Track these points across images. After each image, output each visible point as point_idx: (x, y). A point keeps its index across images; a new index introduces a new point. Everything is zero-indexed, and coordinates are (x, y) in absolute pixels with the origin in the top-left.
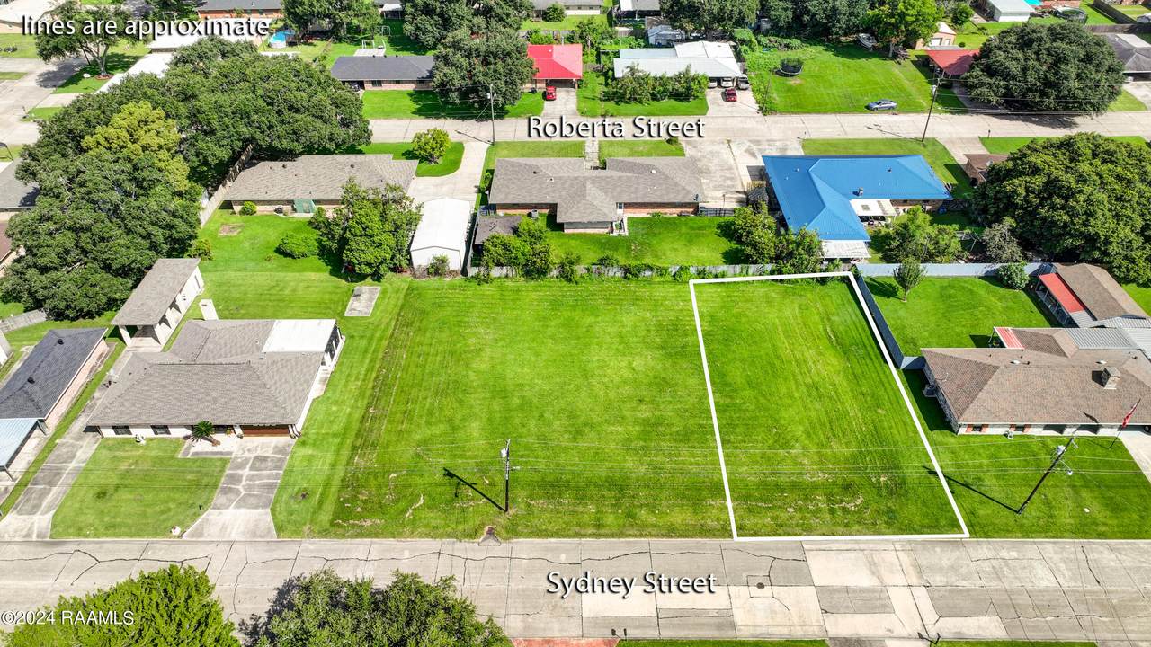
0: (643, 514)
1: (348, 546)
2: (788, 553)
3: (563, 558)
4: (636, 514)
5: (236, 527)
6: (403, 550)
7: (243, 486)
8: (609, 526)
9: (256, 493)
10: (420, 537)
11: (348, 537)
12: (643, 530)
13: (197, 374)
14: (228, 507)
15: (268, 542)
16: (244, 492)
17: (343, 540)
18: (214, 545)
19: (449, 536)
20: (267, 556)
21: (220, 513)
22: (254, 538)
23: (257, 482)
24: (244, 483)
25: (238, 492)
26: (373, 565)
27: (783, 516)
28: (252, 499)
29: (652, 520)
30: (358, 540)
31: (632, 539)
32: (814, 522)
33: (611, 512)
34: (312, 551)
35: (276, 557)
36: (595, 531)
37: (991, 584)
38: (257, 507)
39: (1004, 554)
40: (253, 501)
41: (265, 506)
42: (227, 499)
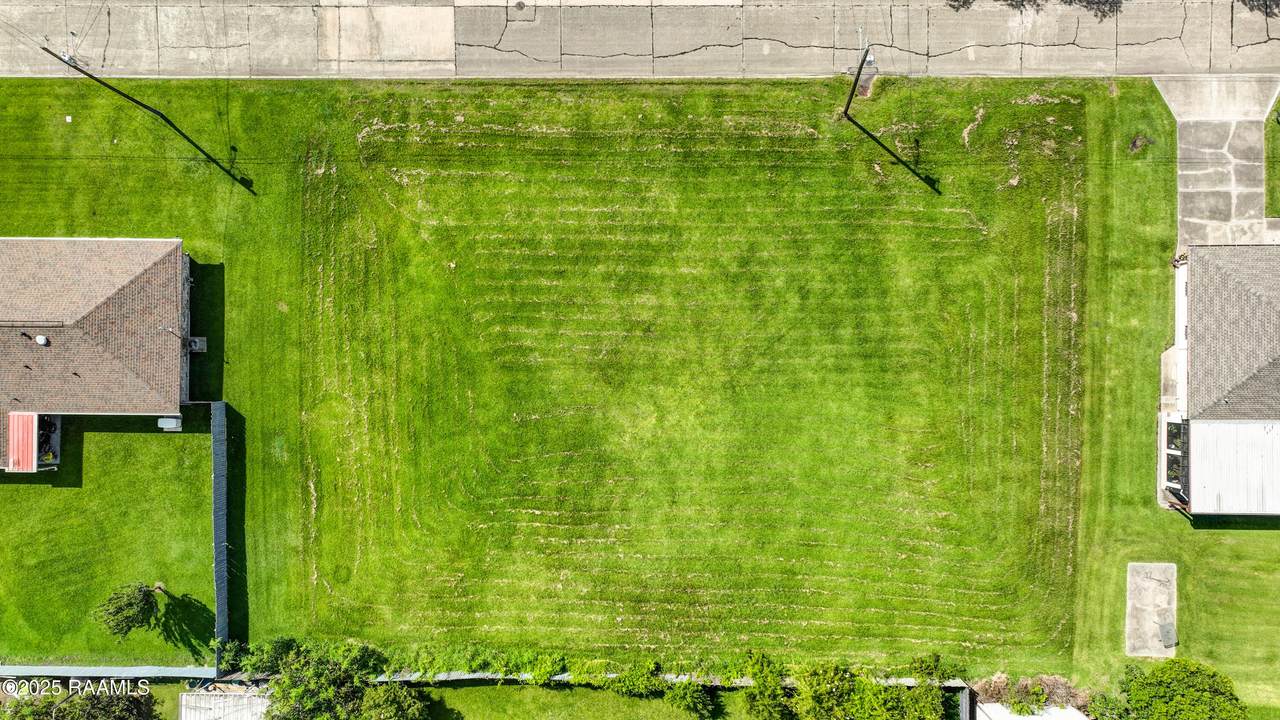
0: (659, 115)
1: (1052, 67)
2: (477, 56)
3: (766, 48)
4: (668, 114)
5: (1215, 94)
6: (977, 60)
7: (1229, 163)
8: (706, 96)
9: (1207, 151)
10: (957, 80)
11: (1055, 80)
12: (660, 89)
14: (1239, 124)
15: (1162, 72)
16: (1225, 150)
17: (1062, 75)
18: (1236, 66)
19: (919, 81)
20: (1156, 50)
21: (1246, 114)
22: (1185, 78)
23: (1211, 170)
24: (1231, 168)
25: (1233, 150)
26: (1012, 37)
27: (471, 110)
28: (1209, 140)
29: (647, 104)
30: (1040, 75)
31: (675, 77)
32: (432, 101)
33: (702, 116)
34: (1098, 58)
35: (1145, 49)
36: (724, 88)
37: (239, 10)
38: (1197, 125)
39: (205, 55)
40: (1207, 136)
41: (1186, 126)
42: (1245, 139)
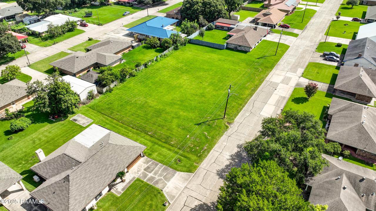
3: (247, 114)
5: (179, 184)
6: (222, 144)
7: (158, 177)
9: (165, 174)
13: (92, 163)
14: (166, 184)
15: (193, 177)
16: (162, 178)
18: (183, 194)
19: (224, 132)
20: (201, 178)
21: (168, 187)
22: (188, 180)
23: (160, 172)
26: (224, 152)
28: (167, 176)
34: (207, 165)
35: (203, 176)
38: (173, 175)
41: (175, 173)
42: (161, 183)
